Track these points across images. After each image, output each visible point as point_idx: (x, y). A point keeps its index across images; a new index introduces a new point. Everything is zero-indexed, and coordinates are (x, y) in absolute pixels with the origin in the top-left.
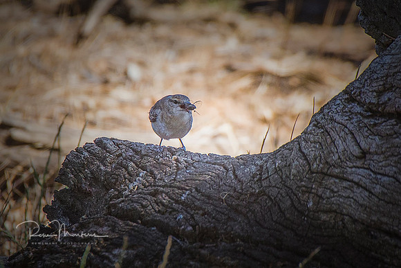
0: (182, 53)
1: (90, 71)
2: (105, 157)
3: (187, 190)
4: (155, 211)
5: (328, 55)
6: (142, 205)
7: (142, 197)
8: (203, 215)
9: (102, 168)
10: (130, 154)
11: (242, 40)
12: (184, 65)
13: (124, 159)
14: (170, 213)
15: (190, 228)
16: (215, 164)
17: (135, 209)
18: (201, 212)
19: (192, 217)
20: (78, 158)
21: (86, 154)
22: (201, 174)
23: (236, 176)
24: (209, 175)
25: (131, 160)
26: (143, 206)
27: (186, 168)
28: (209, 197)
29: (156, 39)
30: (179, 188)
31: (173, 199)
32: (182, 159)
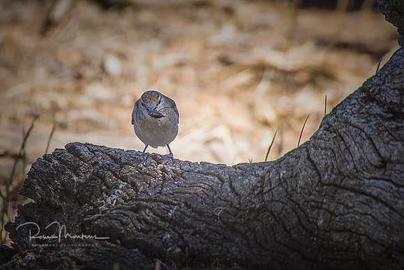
0: (168, 43)
1: (60, 64)
2: (79, 166)
3: (175, 205)
4: (137, 229)
5: (342, 46)
6: (122, 222)
7: (121, 213)
8: (194, 234)
9: (75, 178)
10: (108, 162)
11: (240, 28)
12: (172, 57)
13: (101, 168)
14: (155, 232)
15: (178, 250)
16: (208, 174)
17: (113, 228)
18: (191, 231)
19: (181, 237)
20: (46, 167)
21: (56, 162)
22: (191, 186)
23: (233, 189)
24: (200, 187)
25: (109, 170)
26: (123, 224)
27: (174, 178)
28: (201, 213)
29: (139, 26)
30: (165, 203)
31: (158, 215)
32: (169, 168)
